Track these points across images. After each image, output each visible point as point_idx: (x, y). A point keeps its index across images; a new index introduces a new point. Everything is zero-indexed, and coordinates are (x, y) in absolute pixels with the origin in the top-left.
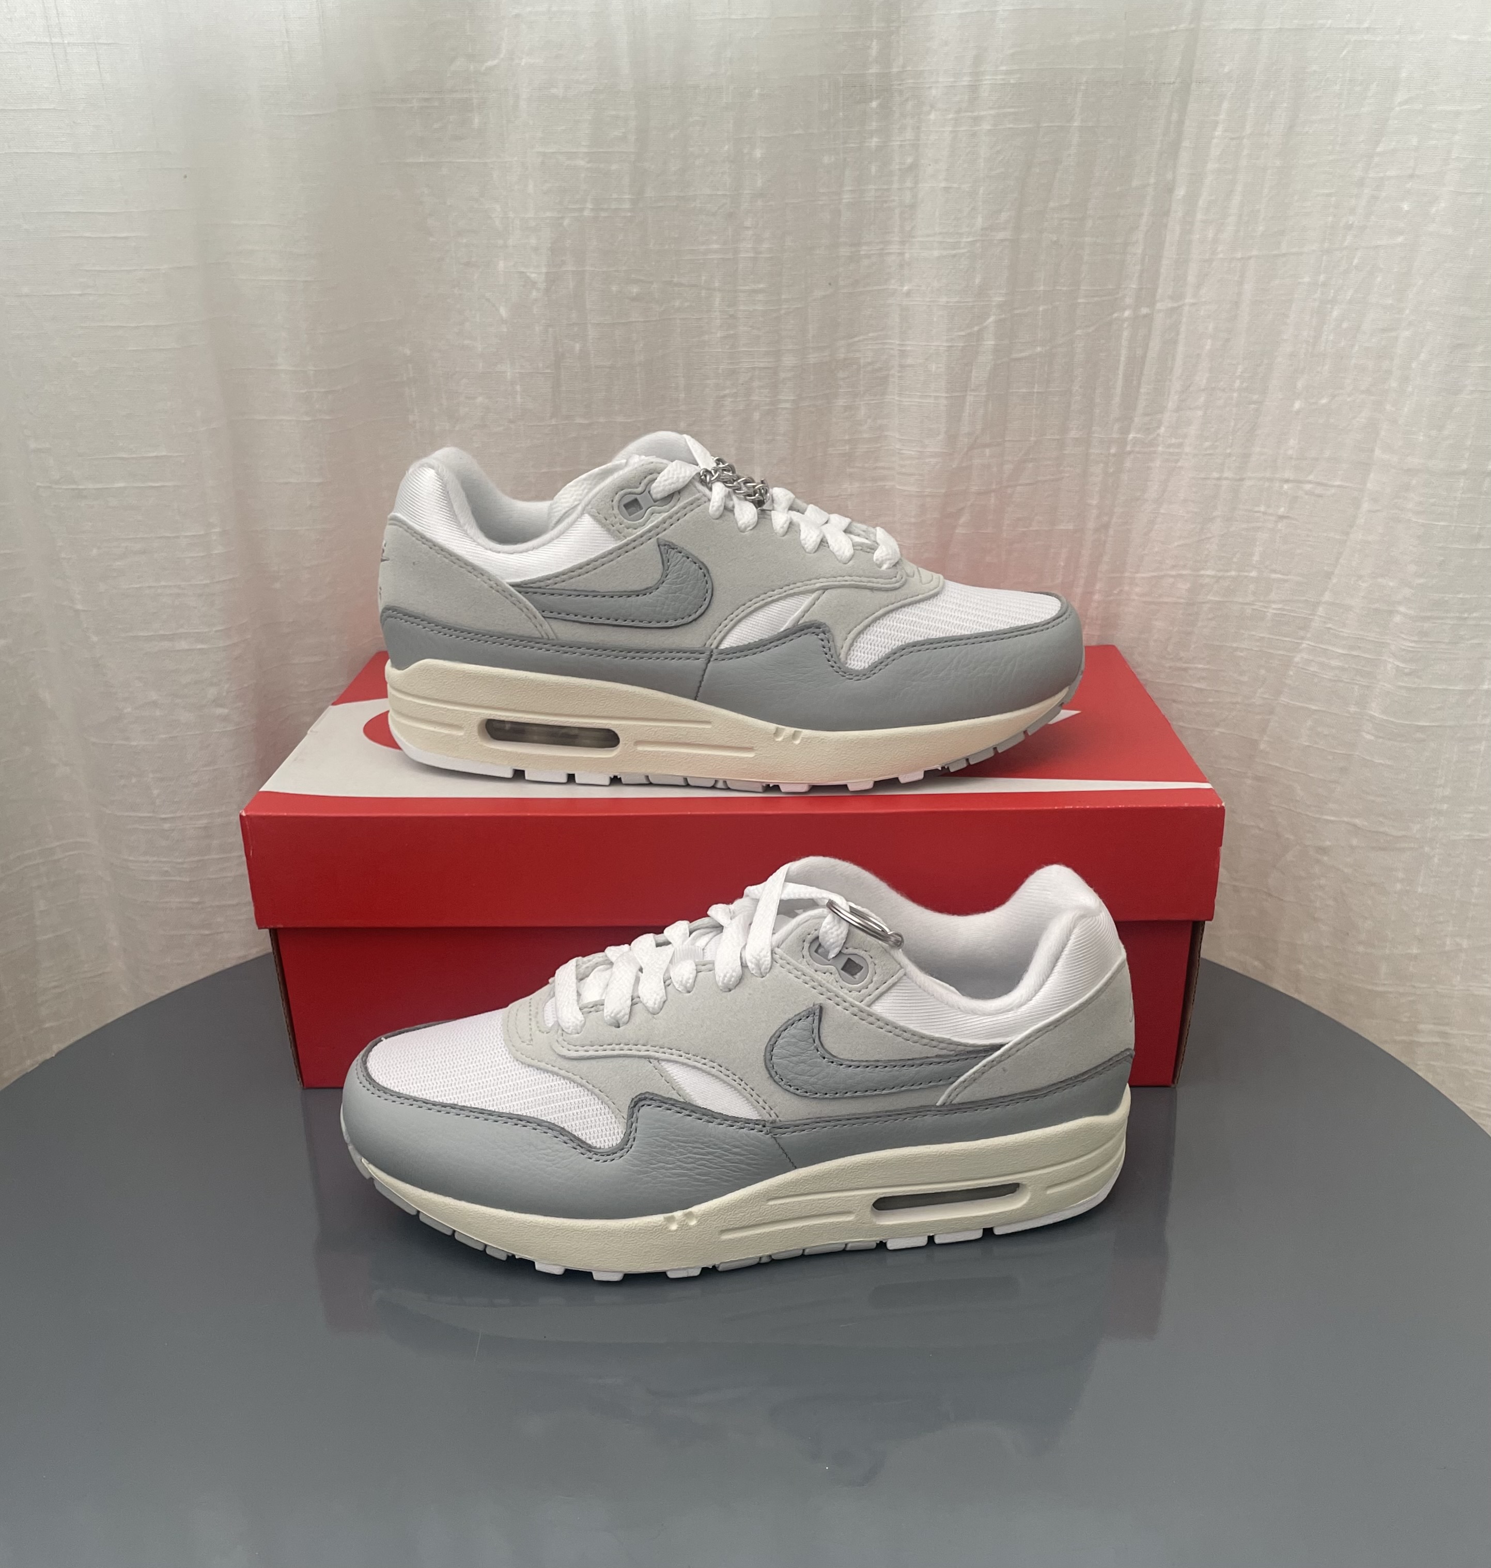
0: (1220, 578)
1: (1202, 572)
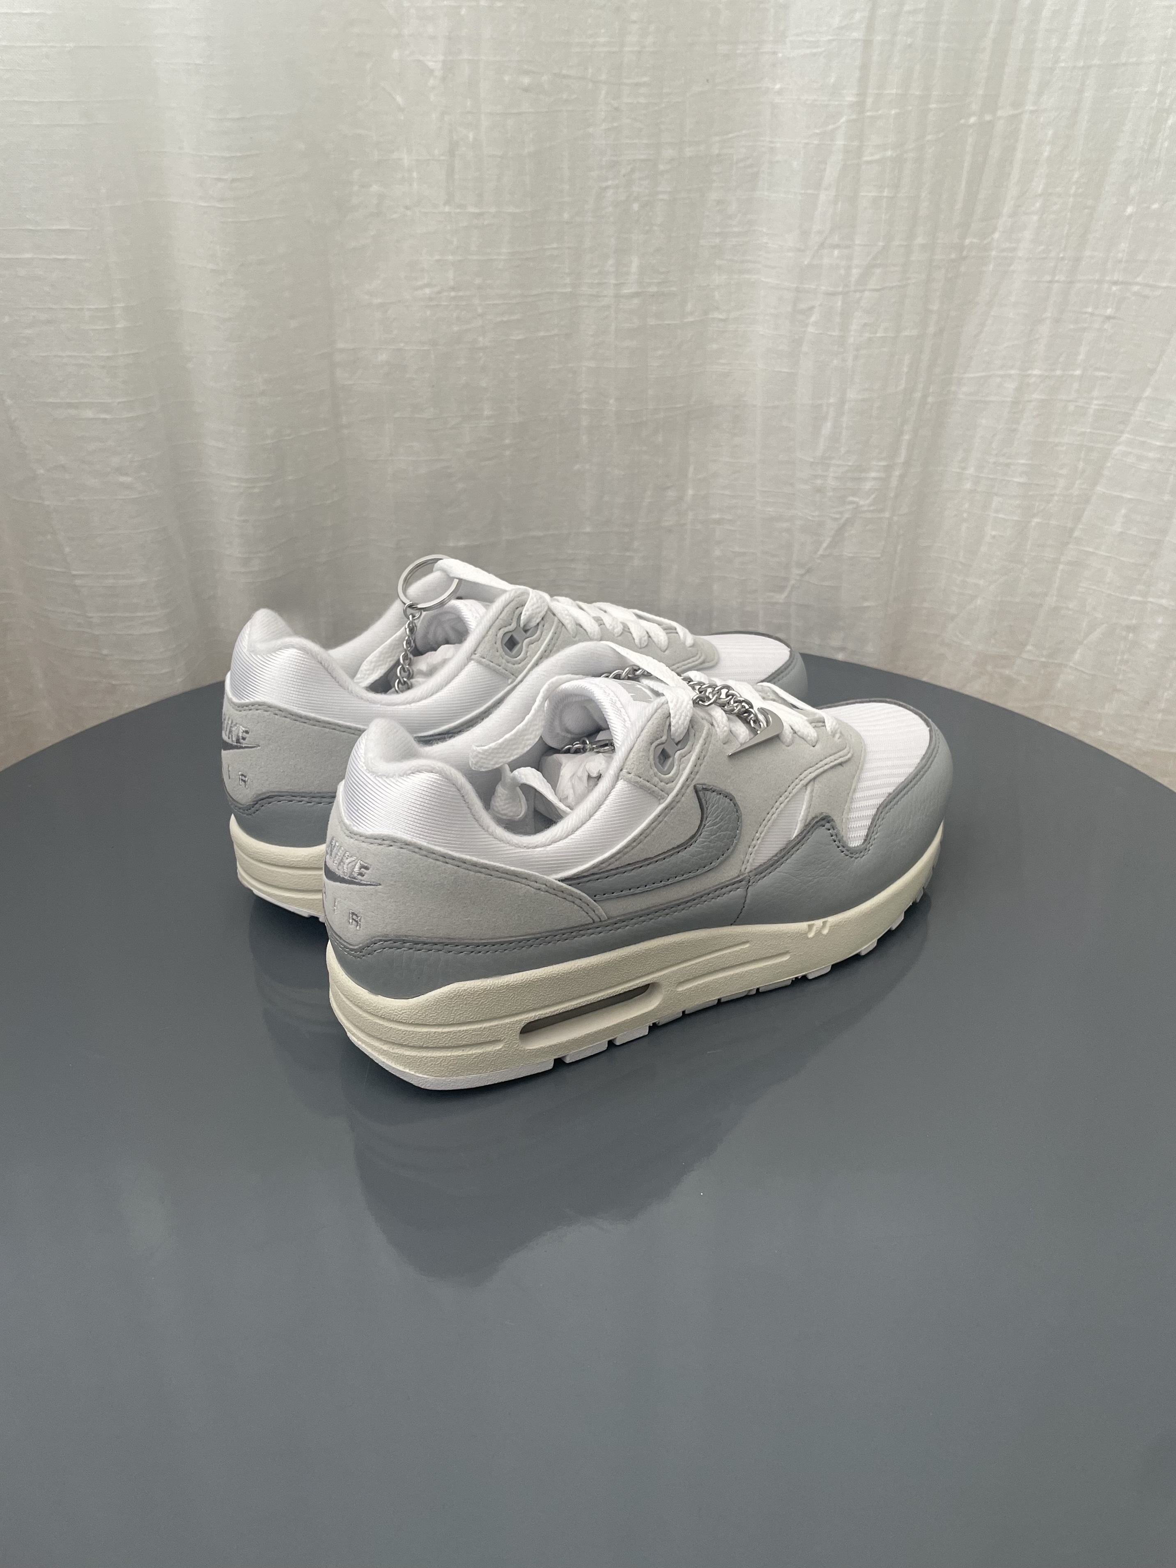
0: (1047, 376)
1: (1030, 372)
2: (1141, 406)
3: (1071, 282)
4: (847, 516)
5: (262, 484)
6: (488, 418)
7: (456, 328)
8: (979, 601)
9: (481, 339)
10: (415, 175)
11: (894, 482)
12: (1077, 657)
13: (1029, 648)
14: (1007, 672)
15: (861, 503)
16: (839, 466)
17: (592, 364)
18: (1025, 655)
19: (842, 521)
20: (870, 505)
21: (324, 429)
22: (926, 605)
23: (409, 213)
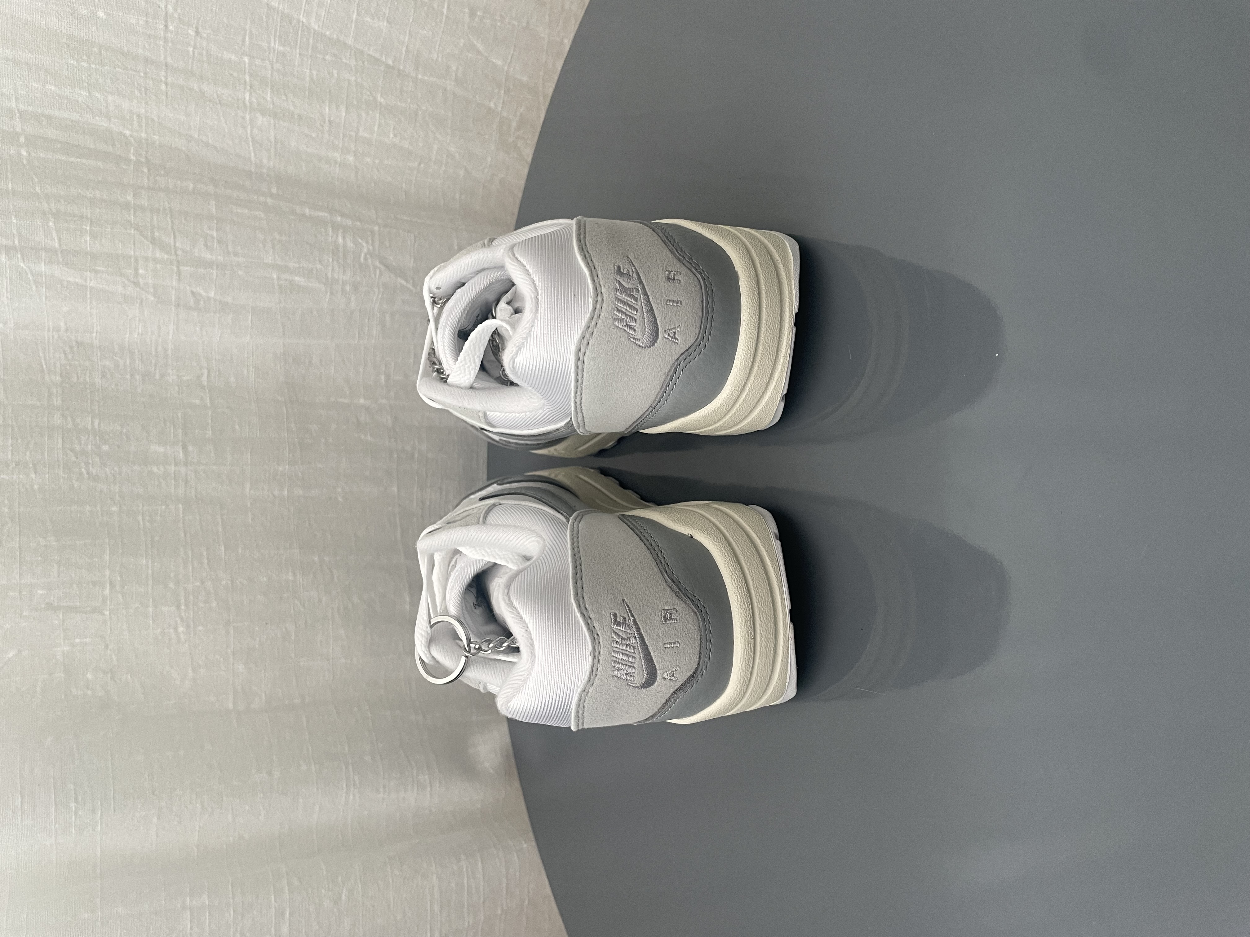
0: (251, 87)
1: (248, 103)
3: (167, 65)
4: (377, 263)
5: (351, 773)
6: (294, 575)
7: (214, 604)
8: (452, 149)
9: (224, 583)
10: (77, 641)
11: (349, 222)
12: (499, 63)
13: (492, 105)
14: (514, 124)
15: (366, 250)
16: (333, 270)
17: (248, 486)
18: (499, 109)
19: (382, 268)
20: (367, 243)
21: (304, 719)
22: (457, 196)
23: (111, 646)
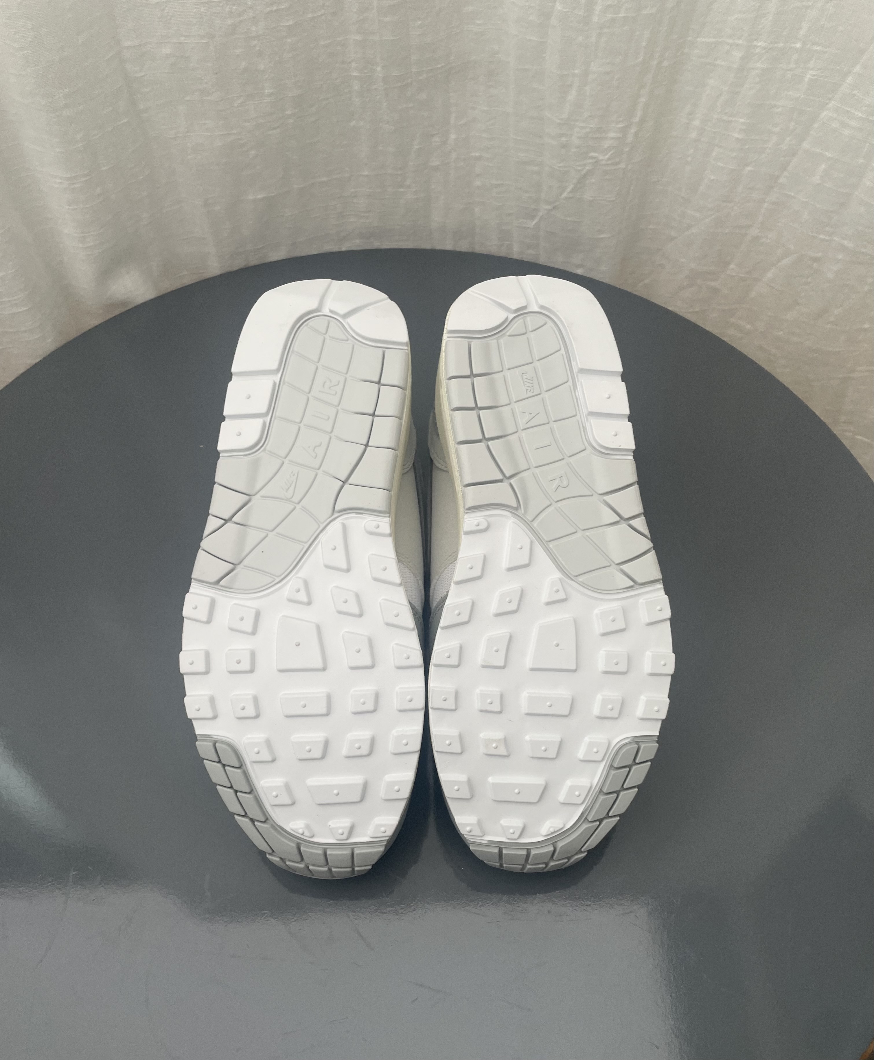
0: (771, 48)
2: (850, 79)
4: (587, 168)
6: (270, 95)
7: (229, 22)
8: (694, 230)
9: (254, 28)
11: (630, 138)
12: (770, 275)
13: (732, 266)
14: (713, 284)
15: (601, 158)
16: (582, 128)
17: (358, 37)
18: (728, 272)
19: (584, 172)
20: (609, 159)
21: (125, 120)
22: (652, 226)
